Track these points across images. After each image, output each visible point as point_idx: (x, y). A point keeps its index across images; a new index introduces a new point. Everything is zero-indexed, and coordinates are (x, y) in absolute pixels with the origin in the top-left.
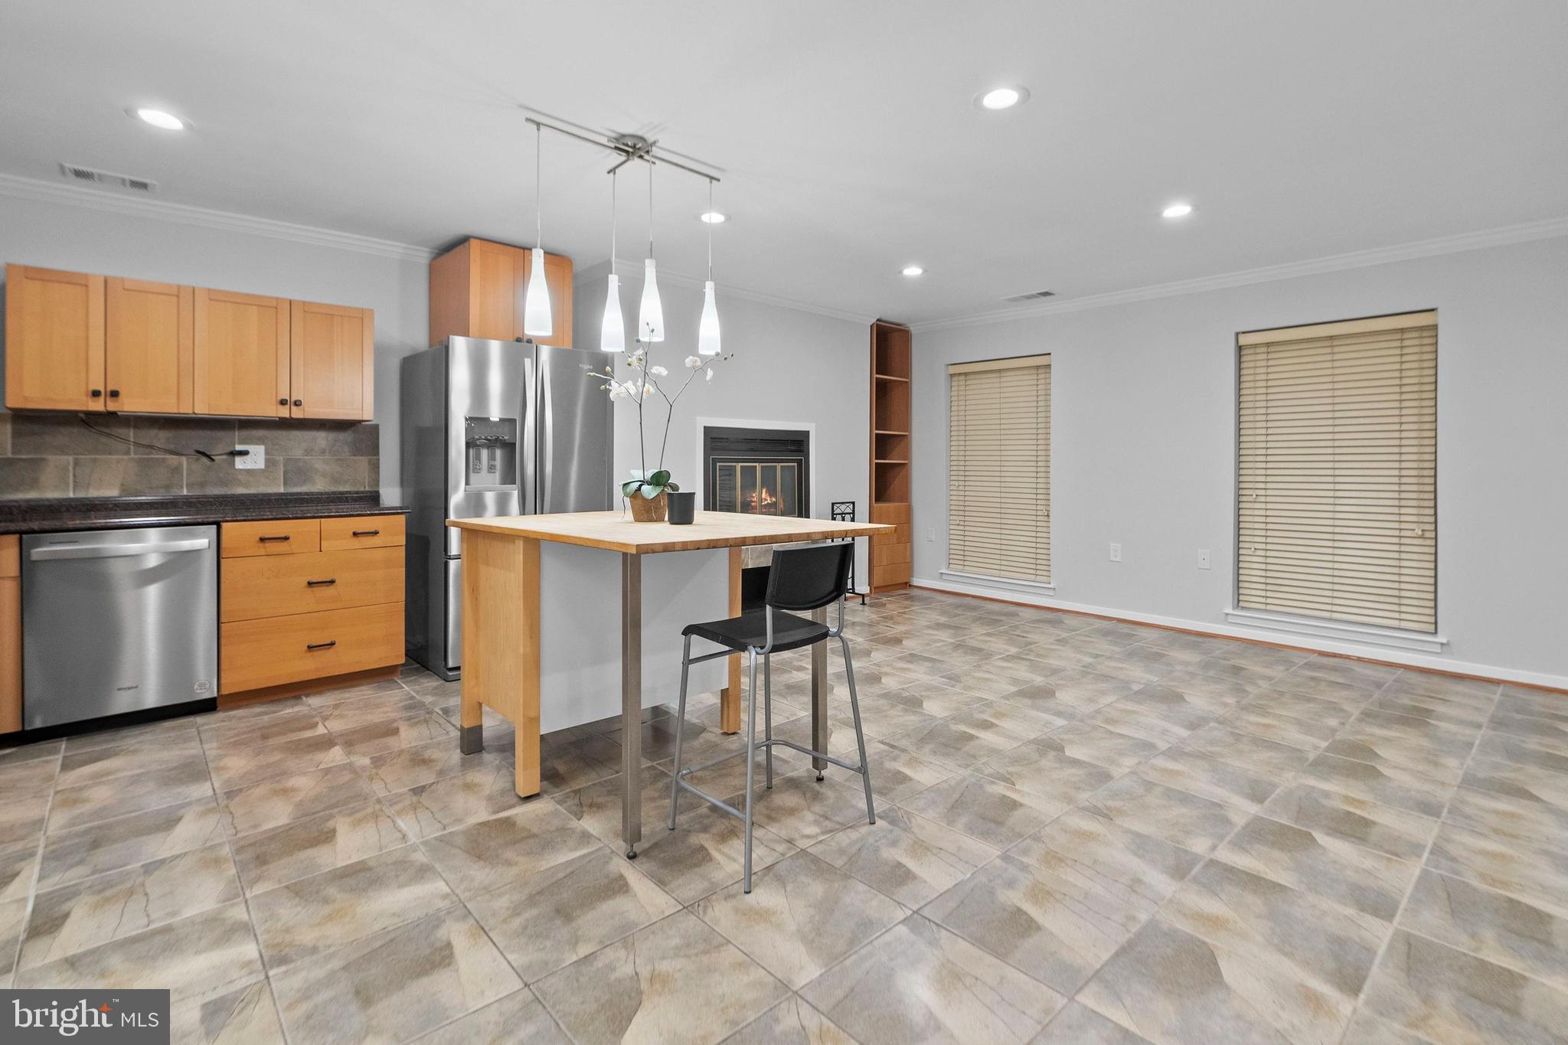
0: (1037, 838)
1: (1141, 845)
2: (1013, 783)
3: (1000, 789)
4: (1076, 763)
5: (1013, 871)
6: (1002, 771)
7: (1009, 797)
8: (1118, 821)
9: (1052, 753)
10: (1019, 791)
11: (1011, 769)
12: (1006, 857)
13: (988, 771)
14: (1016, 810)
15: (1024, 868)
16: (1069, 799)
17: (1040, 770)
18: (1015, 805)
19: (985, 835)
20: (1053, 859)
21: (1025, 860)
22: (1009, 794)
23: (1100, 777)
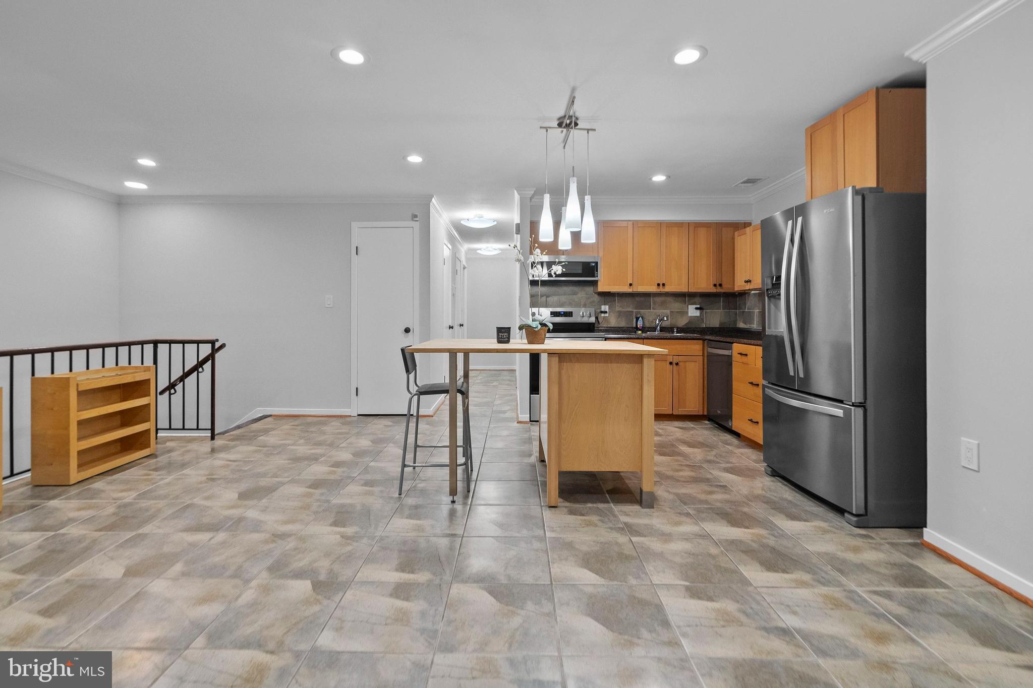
0: (316, 513)
1: (257, 527)
2: (343, 538)
3: (350, 530)
4: (299, 575)
5: (323, 498)
6: (355, 544)
7: (341, 527)
8: (268, 536)
9: (322, 577)
10: (336, 533)
11: (349, 548)
12: (328, 501)
13: (365, 540)
14: (333, 522)
15: (318, 500)
16: (302, 539)
17: (327, 555)
18: (335, 524)
19: (343, 506)
20: (306, 507)
21: (319, 503)
22: (342, 529)
23: (278, 569)
